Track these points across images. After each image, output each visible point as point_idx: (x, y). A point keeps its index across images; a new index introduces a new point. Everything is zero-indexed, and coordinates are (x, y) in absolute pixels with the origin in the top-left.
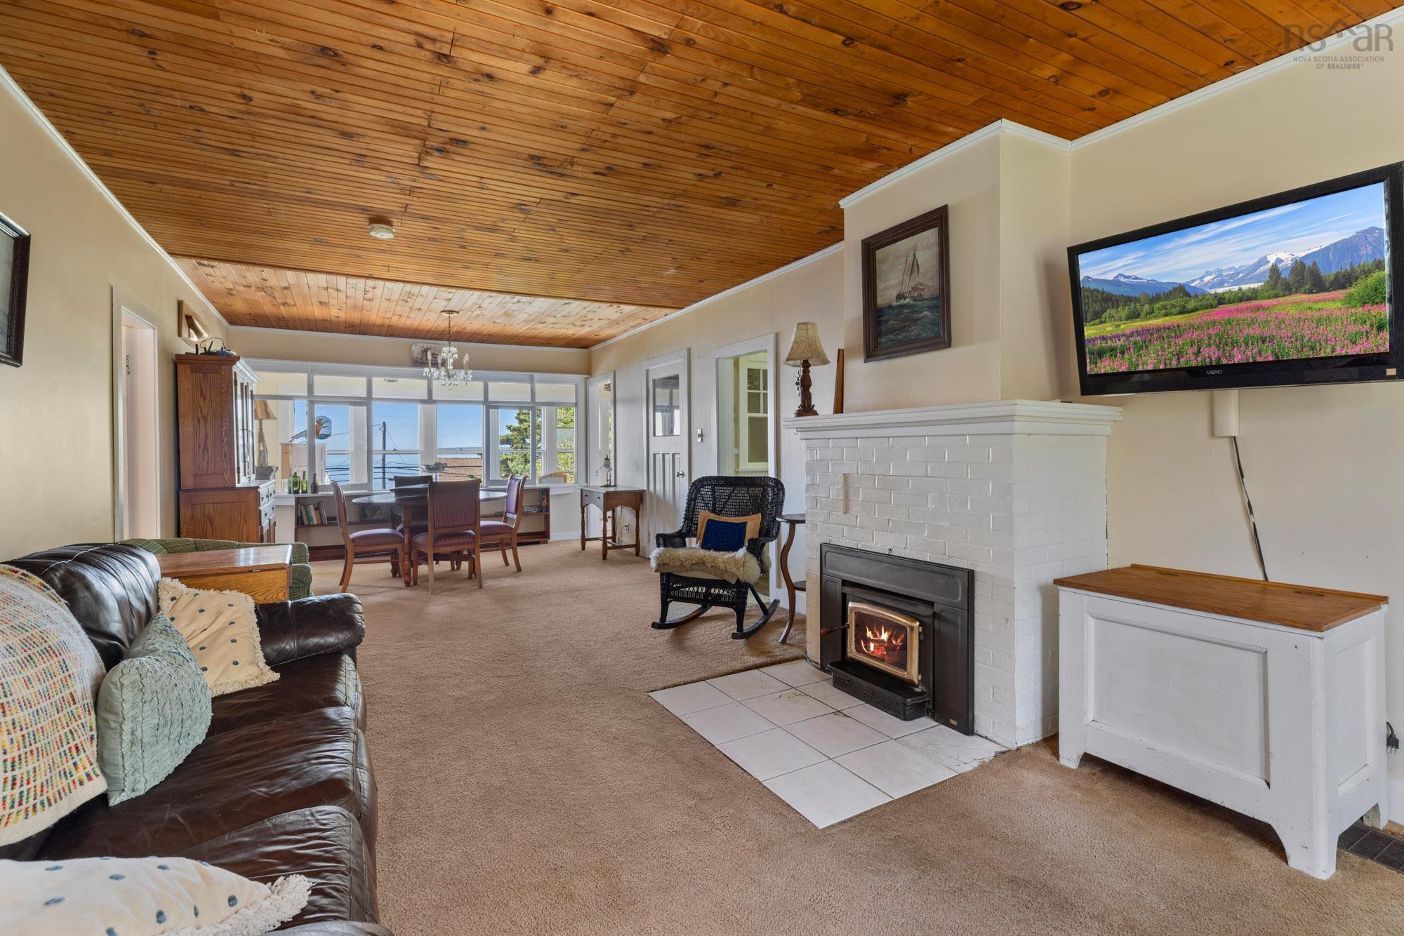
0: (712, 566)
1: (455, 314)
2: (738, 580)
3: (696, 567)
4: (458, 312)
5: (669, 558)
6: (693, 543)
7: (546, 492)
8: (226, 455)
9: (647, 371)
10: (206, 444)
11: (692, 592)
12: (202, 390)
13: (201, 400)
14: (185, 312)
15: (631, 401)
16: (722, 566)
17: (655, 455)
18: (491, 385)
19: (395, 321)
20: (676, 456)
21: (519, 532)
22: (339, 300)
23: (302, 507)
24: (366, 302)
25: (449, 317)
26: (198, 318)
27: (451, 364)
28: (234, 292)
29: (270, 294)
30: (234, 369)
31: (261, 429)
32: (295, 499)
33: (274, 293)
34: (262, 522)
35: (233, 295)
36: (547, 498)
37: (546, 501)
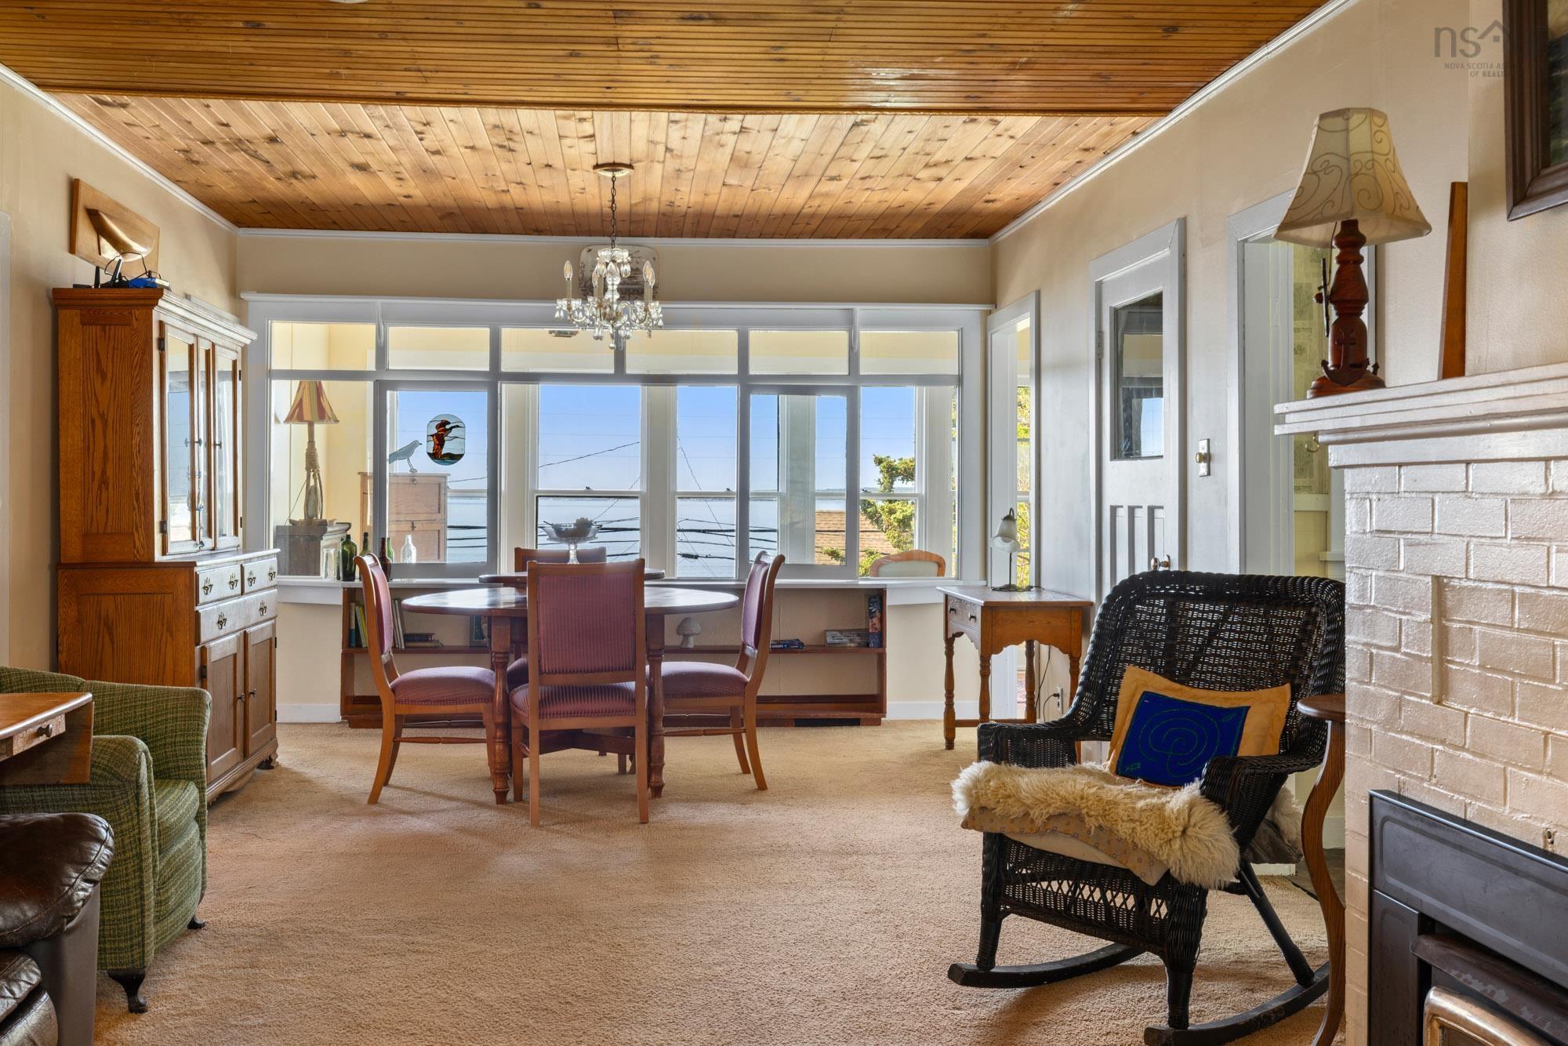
0: (1100, 828)
1: (626, 172)
2: (1167, 875)
3: (1061, 825)
4: (630, 166)
5: (995, 792)
6: (1099, 756)
7: (877, 597)
8: (137, 494)
9: (1099, 286)
10: (104, 472)
11: (1055, 895)
12: (99, 361)
13: (98, 382)
14: (86, 202)
15: (1068, 366)
16: (1123, 829)
17: (1114, 509)
18: (754, 335)
19: (517, 196)
20: (1158, 513)
21: (761, 692)
22: (385, 157)
23: (357, 608)
24: (436, 158)
25: (613, 179)
26: (123, 215)
27: (615, 287)
28: (196, 157)
29: (255, 156)
30: (157, 315)
31: (311, 442)
32: (344, 592)
33: (261, 152)
34: (203, 639)
35: (197, 163)
36: (878, 614)
37: (875, 620)
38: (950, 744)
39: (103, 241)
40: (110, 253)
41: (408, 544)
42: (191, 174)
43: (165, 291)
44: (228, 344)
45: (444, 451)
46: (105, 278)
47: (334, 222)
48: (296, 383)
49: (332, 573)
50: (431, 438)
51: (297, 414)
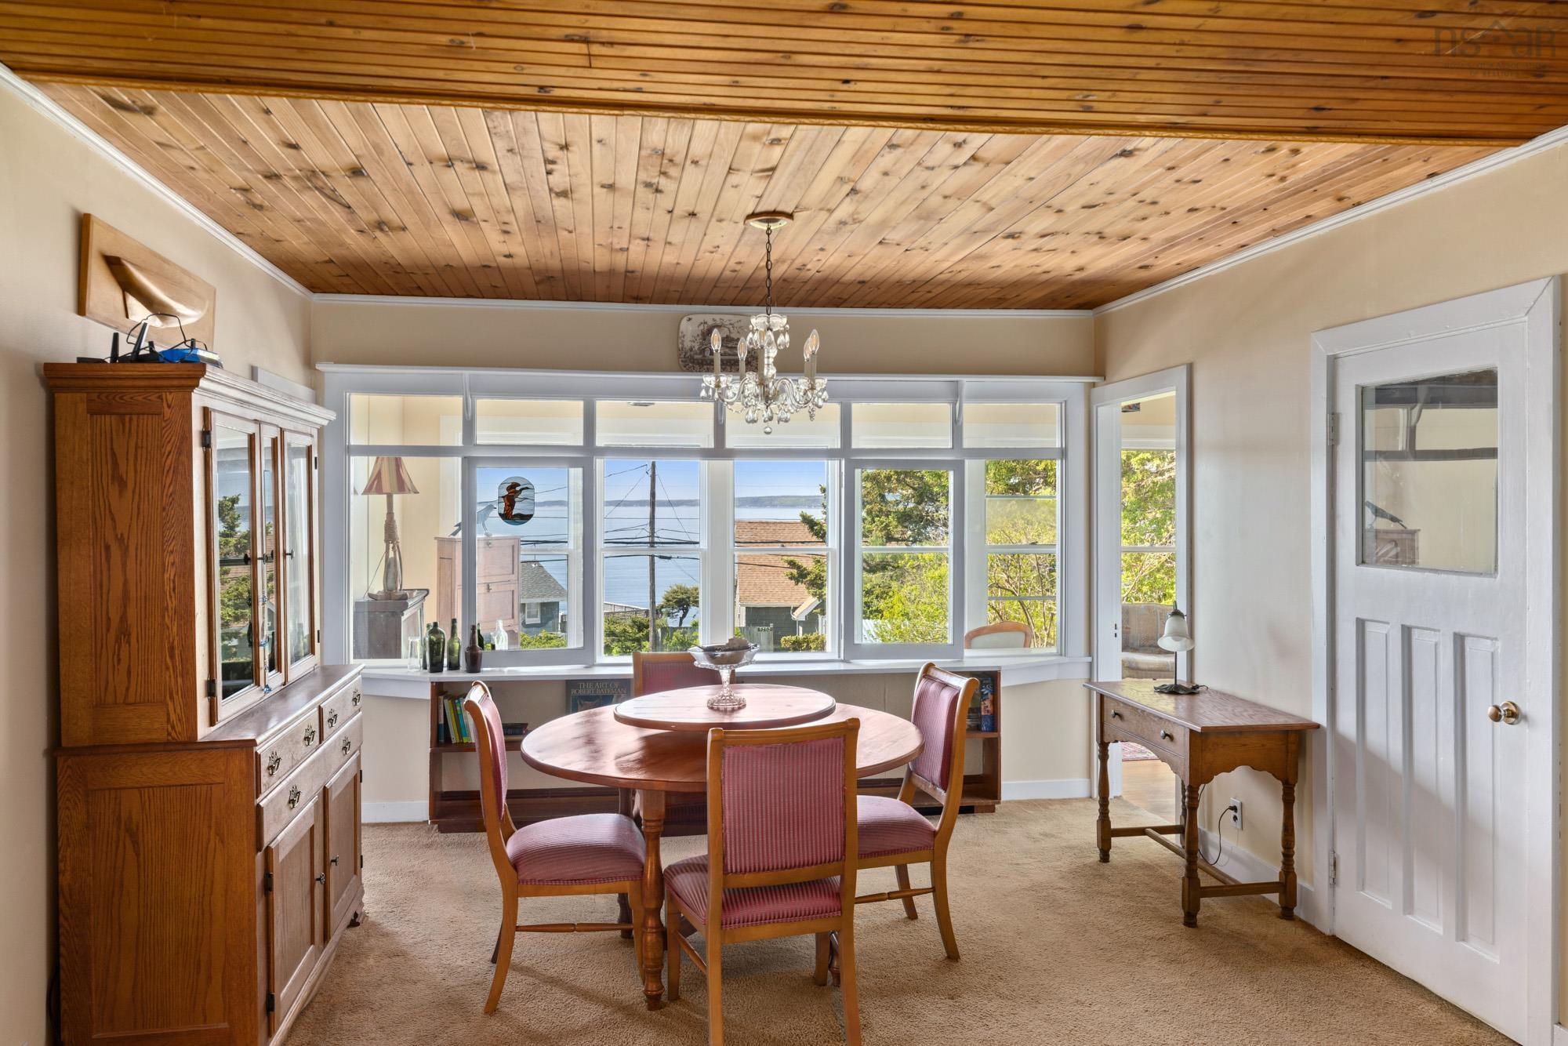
4: (790, 216)
7: (990, 679)
8: (172, 649)
9: (1333, 362)
10: (123, 618)
12: (115, 465)
13: (114, 491)
14: (99, 242)
17: (1360, 622)
18: (859, 409)
19: (638, 257)
22: (495, 201)
23: (446, 701)
24: (560, 203)
25: (769, 232)
26: (162, 268)
27: (771, 360)
28: (258, 199)
29: (333, 197)
30: (198, 400)
31: (390, 514)
32: (432, 686)
33: (340, 191)
34: (266, 841)
35: (260, 207)
36: (990, 696)
37: (988, 703)
38: (1105, 857)
39: (132, 301)
40: (139, 312)
41: (499, 628)
42: (255, 223)
43: (209, 368)
44: (301, 428)
45: (515, 512)
46: (125, 349)
47: (419, 288)
48: (373, 459)
49: (417, 662)
50: (502, 500)
51: (375, 486)
